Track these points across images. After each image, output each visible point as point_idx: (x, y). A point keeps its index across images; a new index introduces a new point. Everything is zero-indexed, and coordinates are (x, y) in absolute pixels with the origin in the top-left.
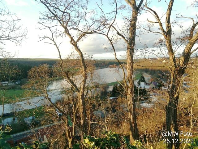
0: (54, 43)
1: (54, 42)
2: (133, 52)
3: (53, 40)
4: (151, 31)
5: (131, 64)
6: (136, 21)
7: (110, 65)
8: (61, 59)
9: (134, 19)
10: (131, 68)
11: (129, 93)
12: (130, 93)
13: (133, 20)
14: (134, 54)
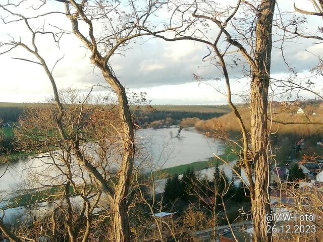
0: (39, 61)
1: (39, 56)
2: (267, 85)
3: (36, 52)
4: (299, 35)
5: (262, 117)
6: (273, 11)
7: (156, 122)
8: (60, 105)
9: (268, 4)
10: (263, 128)
11: (257, 193)
12: (261, 192)
13: (267, 7)
14: (270, 91)
